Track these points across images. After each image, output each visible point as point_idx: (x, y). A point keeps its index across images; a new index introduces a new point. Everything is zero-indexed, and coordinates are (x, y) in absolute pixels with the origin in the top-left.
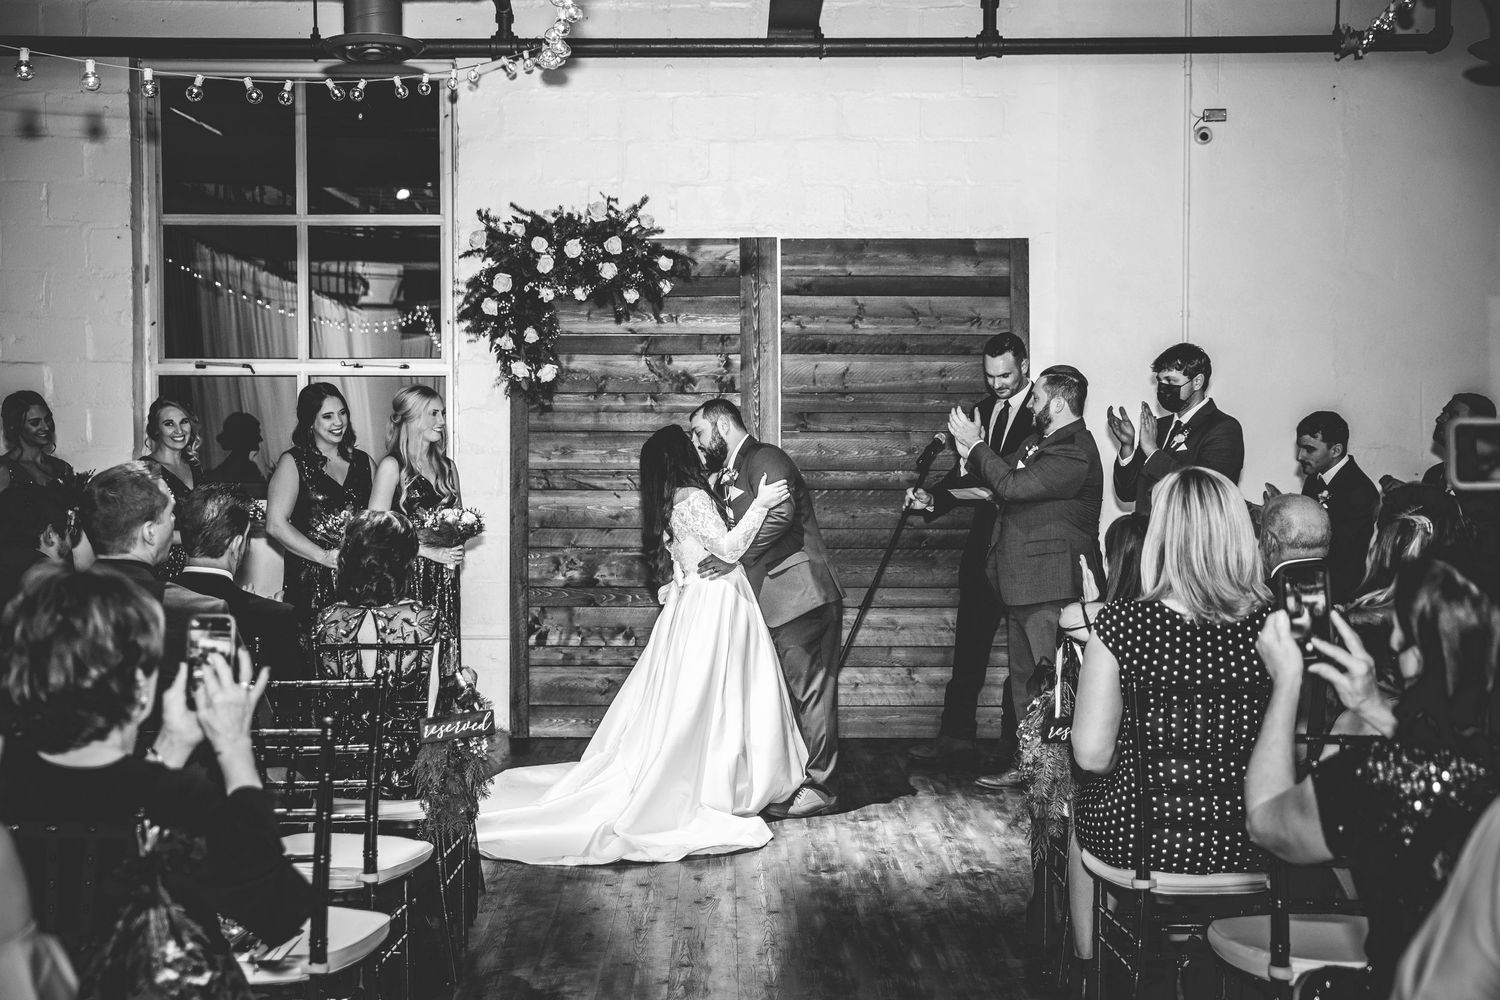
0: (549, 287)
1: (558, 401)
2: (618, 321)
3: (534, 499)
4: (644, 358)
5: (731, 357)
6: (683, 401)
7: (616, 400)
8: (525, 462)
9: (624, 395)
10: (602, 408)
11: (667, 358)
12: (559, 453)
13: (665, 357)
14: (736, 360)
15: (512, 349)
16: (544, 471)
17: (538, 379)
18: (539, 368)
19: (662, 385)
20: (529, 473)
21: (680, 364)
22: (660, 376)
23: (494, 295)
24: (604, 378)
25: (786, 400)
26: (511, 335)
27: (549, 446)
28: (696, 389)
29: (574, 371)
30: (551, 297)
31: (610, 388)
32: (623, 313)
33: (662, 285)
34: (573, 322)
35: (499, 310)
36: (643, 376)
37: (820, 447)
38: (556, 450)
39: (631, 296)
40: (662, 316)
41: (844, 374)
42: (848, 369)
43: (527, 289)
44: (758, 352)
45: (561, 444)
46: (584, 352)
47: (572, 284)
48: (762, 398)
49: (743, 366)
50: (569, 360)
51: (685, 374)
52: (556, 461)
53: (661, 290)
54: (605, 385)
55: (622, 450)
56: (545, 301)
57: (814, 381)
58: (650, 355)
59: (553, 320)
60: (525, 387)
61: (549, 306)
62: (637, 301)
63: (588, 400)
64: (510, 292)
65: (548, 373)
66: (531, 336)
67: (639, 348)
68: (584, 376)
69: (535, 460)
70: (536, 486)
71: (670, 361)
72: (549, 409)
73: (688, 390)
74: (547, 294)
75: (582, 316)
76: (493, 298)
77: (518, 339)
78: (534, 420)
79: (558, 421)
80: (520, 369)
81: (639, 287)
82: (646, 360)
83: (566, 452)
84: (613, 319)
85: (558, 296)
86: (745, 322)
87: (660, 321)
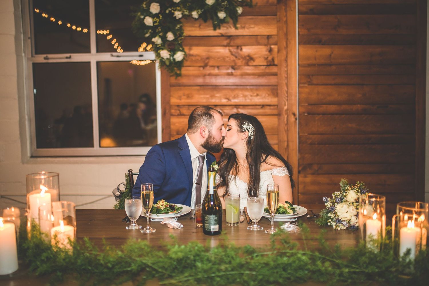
0: (179, 11)
1: (184, 71)
2: (215, 29)
3: (174, 120)
4: (228, 48)
5: (272, 46)
6: (247, 69)
7: (214, 70)
8: (169, 102)
9: (218, 67)
10: (207, 74)
11: (239, 48)
12: (185, 97)
13: (239, 47)
14: (275, 48)
15: (161, 44)
16: (178, 106)
17: (174, 59)
18: (174, 54)
19: (237, 61)
20: (171, 107)
21: (246, 50)
22: (236, 57)
23: (151, 15)
24: (208, 58)
25: (301, 69)
26: (160, 37)
27: (181, 93)
28: (255, 64)
29: (192, 55)
30: (180, 16)
31: (211, 63)
32: (218, 24)
33: (238, 9)
34: (192, 31)
35: (154, 22)
36: (228, 57)
37: (318, 93)
38: (184, 95)
39: (222, 15)
40: (238, 26)
41: (330, 55)
42: (332, 53)
43: (167, 12)
44: (287, 44)
45: (187, 92)
46: (197, 45)
47: (191, 10)
48: (289, 68)
49: (279, 51)
50: (190, 49)
51: (249, 56)
52: (184, 101)
53: (237, 11)
54: (208, 62)
55: (218, 95)
56: (177, 18)
57: (315, 59)
58: (232, 46)
59: (181, 29)
60: (167, 63)
61: (179, 21)
62: (225, 18)
63: (199, 70)
64: (159, 13)
65: (179, 56)
66: (170, 36)
67: (225, 42)
68: (197, 58)
69: (174, 101)
70: (174, 114)
71: (241, 49)
72: (179, 75)
73: (250, 64)
74: (178, 15)
75: (196, 27)
76: (150, 16)
77: (164, 38)
78: (173, 80)
79: (184, 81)
80: (165, 54)
81: (226, 10)
82: (229, 49)
83: (189, 97)
84: (212, 28)
85: (184, 16)
86: (279, 29)
87: (236, 28)
